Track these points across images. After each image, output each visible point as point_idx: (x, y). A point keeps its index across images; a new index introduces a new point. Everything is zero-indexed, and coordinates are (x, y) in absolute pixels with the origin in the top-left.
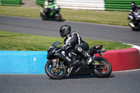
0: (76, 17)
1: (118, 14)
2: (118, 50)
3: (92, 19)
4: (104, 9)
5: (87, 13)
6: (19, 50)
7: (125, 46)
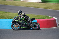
0: (29, 5)
1: (47, 4)
2: (47, 19)
3: (36, 6)
4: (41, 2)
5: (34, 3)
6: (5, 19)
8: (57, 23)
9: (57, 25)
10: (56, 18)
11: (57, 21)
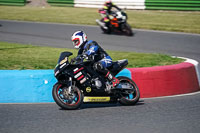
2: (164, 65)
6: (23, 69)
7: (175, 61)
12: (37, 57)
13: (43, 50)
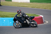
0: (19, 5)
3: (25, 6)
5: (24, 3)
7: (37, 16)
8: (43, 20)
9: (44, 22)
10: (42, 16)
11: (43, 19)
12: (2, 14)
13: (4, 12)
